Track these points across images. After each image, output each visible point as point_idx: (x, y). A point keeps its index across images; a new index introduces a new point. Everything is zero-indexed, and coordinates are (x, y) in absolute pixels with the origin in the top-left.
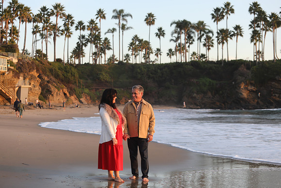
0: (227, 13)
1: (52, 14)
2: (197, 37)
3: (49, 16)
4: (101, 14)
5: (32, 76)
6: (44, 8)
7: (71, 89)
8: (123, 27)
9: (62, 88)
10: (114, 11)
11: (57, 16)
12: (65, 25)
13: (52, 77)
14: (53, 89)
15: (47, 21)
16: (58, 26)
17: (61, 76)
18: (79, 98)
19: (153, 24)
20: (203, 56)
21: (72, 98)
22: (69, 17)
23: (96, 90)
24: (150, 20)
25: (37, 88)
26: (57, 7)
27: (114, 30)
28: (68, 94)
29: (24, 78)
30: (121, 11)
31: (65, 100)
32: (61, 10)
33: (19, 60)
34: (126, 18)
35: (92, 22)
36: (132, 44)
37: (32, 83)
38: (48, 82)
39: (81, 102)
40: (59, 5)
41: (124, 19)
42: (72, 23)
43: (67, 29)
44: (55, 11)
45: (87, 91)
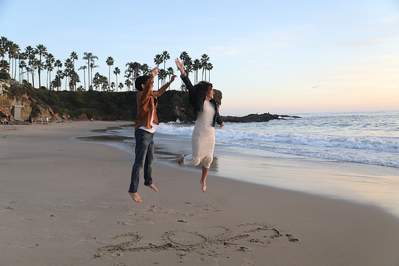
0: (165, 58)
1: (37, 52)
3: (34, 54)
4: (74, 55)
5: (24, 98)
6: (30, 47)
7: (55, 108)
8: (92, 66)
9: (48, 108)
10: (85, 53)
11: (40, 54)
12: (47, 61)
13: (39, 100)
14: (41, 109)
17: (47, 99)
18: (61, 115)
19: (112, 64)
21: (56, 115)
22: (50, 56)
23: (74, 109)
24: (110, 62)
25: (28, 108)
26: (40, 47)
27: (85, 67)
29: (17, 100)
30: (90, 54)
32: (44, 50)
33: (11, 85)
35: (68, 60)
36: (95, 79)
37: (24, 104)
40: (42, 46)
41: (92, 60)
42: (53, 60)
44: (39, 51)
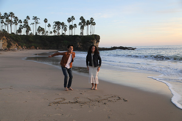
2: (62, 27)
3: (8, 16)
4: (28, 17)
5: (4, 38)
6: (6, 13)
7: (19, 43)
8: (37, 23)
9: (16, 43)
10: (33, 17)
12: (15, 20)
13: (11, 39)
14: (12, 43)
15: (7, 18)
16: (12, 21)
17: (15, 39)
18: (22, 47)
19: (47, 22)
20: (63, 33)
21: (20, 47)
22: (16, 18)
23: (28, 44)
24: (46, 21)
26: (11, 13)
27: (33, 23)
28: (18, 45)
30: (36, 17)
31: (17, 47)
32: (13, 15)
34: (38, 20)
35: (25, 20)
36: (38, 29)
37: (4, 41)
38: (10, 41)
39: (23, 48)
40: (12, 13)
43: (16, 22)
44: (11, 15)
45: (25, 44)
